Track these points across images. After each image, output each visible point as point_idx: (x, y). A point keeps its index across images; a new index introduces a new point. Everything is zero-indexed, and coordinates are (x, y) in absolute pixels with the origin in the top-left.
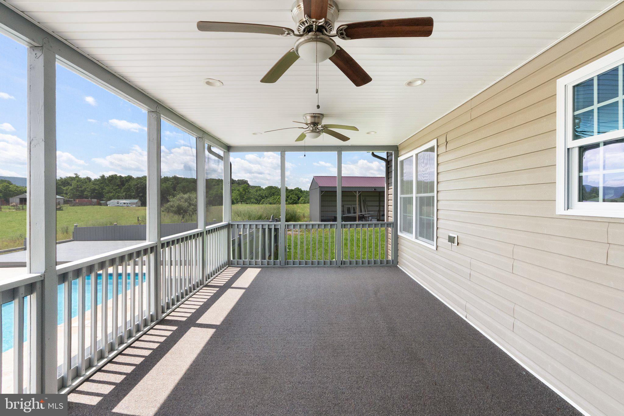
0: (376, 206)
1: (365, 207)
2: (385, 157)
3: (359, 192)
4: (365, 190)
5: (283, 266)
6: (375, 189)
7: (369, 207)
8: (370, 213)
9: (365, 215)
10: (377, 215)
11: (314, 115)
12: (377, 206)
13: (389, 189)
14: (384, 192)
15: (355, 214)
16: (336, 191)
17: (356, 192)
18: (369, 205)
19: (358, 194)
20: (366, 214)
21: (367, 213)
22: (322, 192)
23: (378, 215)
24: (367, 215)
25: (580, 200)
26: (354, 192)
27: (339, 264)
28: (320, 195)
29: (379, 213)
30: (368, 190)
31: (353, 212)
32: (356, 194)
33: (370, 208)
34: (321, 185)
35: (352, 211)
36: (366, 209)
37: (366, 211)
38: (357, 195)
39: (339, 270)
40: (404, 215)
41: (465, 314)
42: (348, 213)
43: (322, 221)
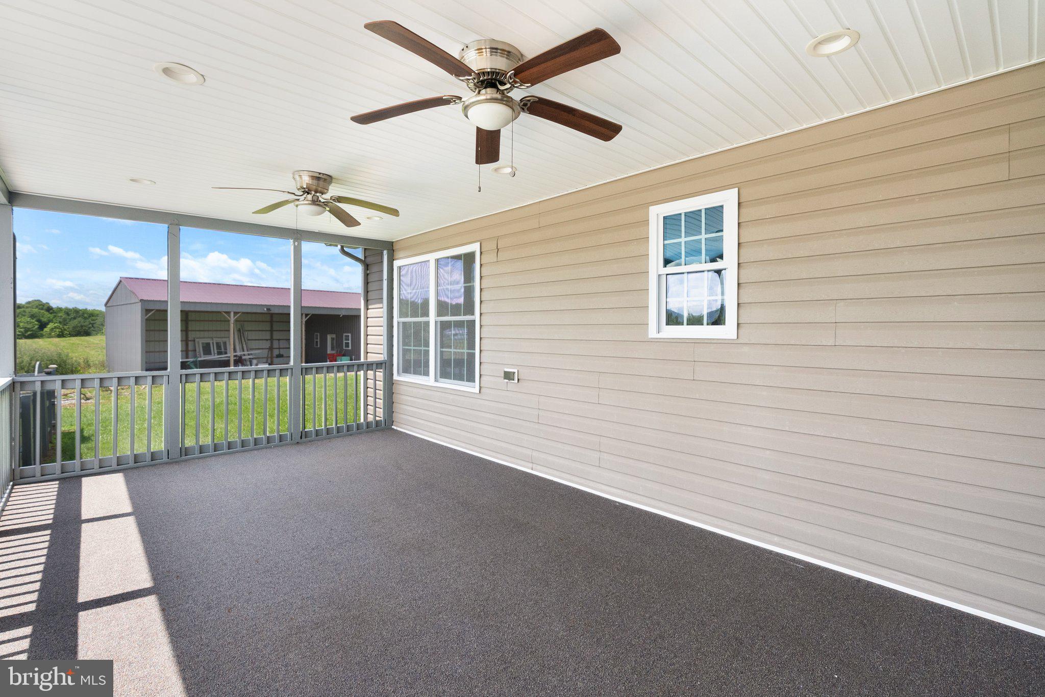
0: (264, 340)
1: (241, 341)
2: (361, 256)
3: (236, 313)
4: (249, 310)
5: (177, 460)
6: (268, 309)
7: (249, 341)
8: (252, 352)
9: (243, 357)
10: (266, 356)
11: (317, 175)
12: (267, 340)
13: (367, 309)
14: (289, 314)
15: (220, 356)
16: (166, 311)
17: (228, 313)
18: (250, 338)
19: (234, 317)
20: (244, 355)
21: (246, 353)
22: (148, 311)
23: (269, 356)
24: (247, 357)
25: (667, 324)
26: (225, 312)
27: (298, 439)
28: (142, 318)
29: (270, 352)
30: (255, 311)
31: (216, 352)
32: (230, 317)
33: (253, 344)
34: (145, 298)
35: (214, 349)
36: (245, 346)
37: (245, 348)
38: (232, 319)
39: (301, 448)
40: (404, 350)
41: (530, 465)
42: (204, 354)
43: (147, 370)
